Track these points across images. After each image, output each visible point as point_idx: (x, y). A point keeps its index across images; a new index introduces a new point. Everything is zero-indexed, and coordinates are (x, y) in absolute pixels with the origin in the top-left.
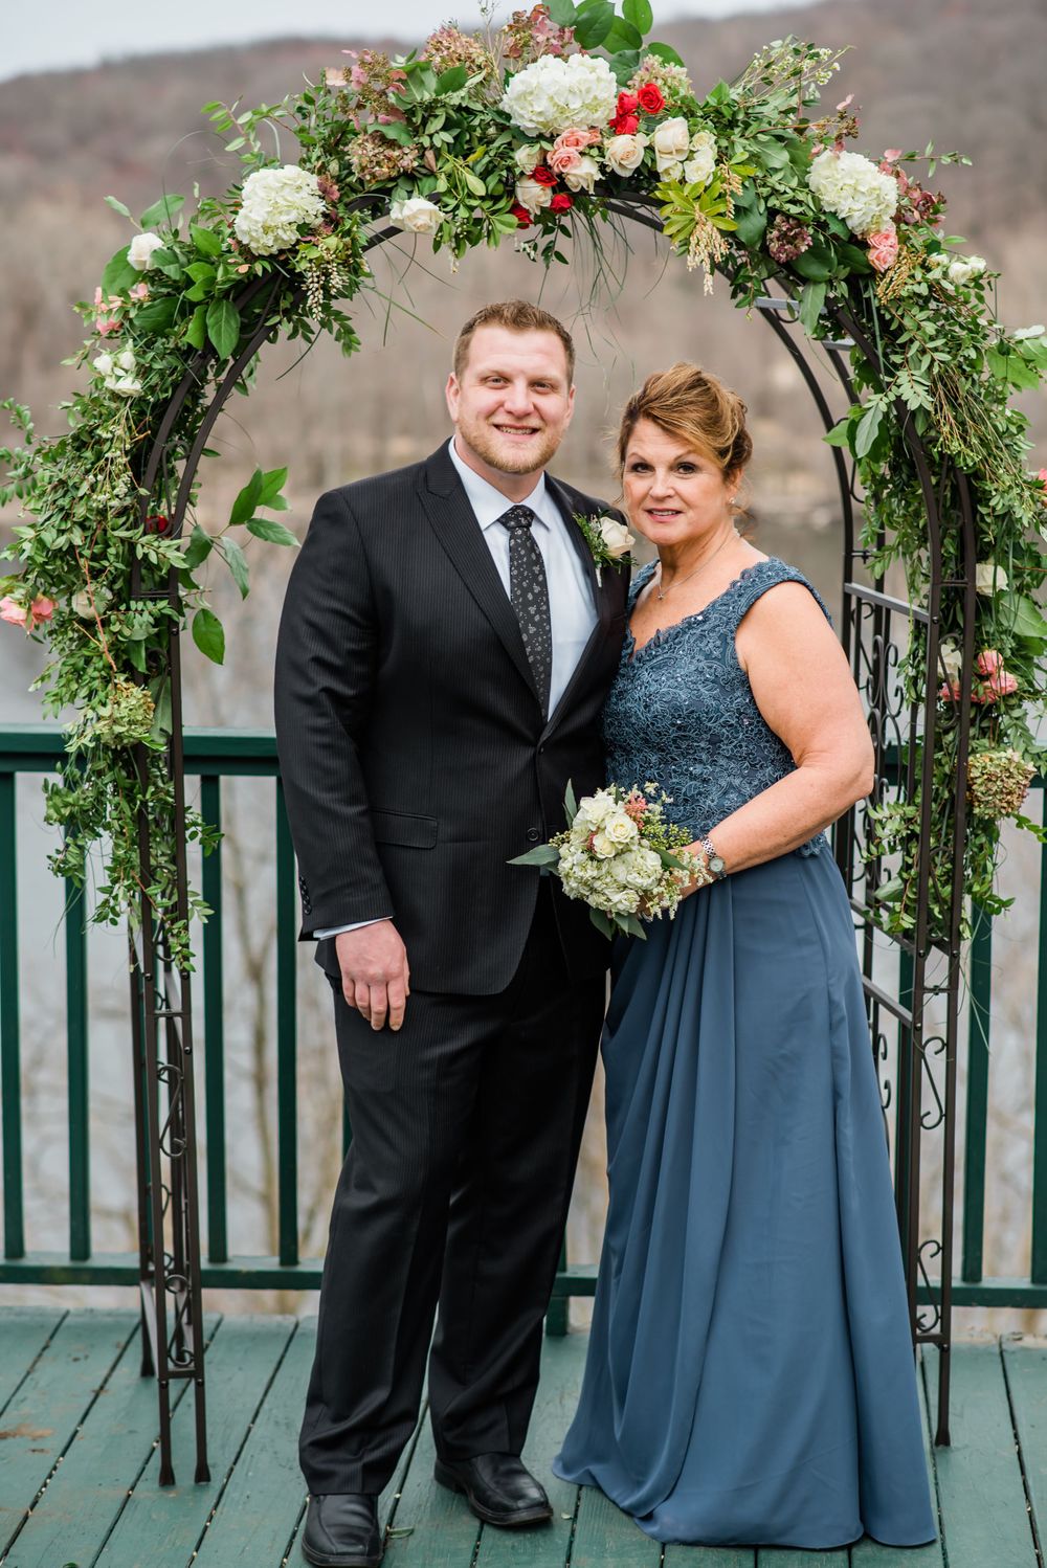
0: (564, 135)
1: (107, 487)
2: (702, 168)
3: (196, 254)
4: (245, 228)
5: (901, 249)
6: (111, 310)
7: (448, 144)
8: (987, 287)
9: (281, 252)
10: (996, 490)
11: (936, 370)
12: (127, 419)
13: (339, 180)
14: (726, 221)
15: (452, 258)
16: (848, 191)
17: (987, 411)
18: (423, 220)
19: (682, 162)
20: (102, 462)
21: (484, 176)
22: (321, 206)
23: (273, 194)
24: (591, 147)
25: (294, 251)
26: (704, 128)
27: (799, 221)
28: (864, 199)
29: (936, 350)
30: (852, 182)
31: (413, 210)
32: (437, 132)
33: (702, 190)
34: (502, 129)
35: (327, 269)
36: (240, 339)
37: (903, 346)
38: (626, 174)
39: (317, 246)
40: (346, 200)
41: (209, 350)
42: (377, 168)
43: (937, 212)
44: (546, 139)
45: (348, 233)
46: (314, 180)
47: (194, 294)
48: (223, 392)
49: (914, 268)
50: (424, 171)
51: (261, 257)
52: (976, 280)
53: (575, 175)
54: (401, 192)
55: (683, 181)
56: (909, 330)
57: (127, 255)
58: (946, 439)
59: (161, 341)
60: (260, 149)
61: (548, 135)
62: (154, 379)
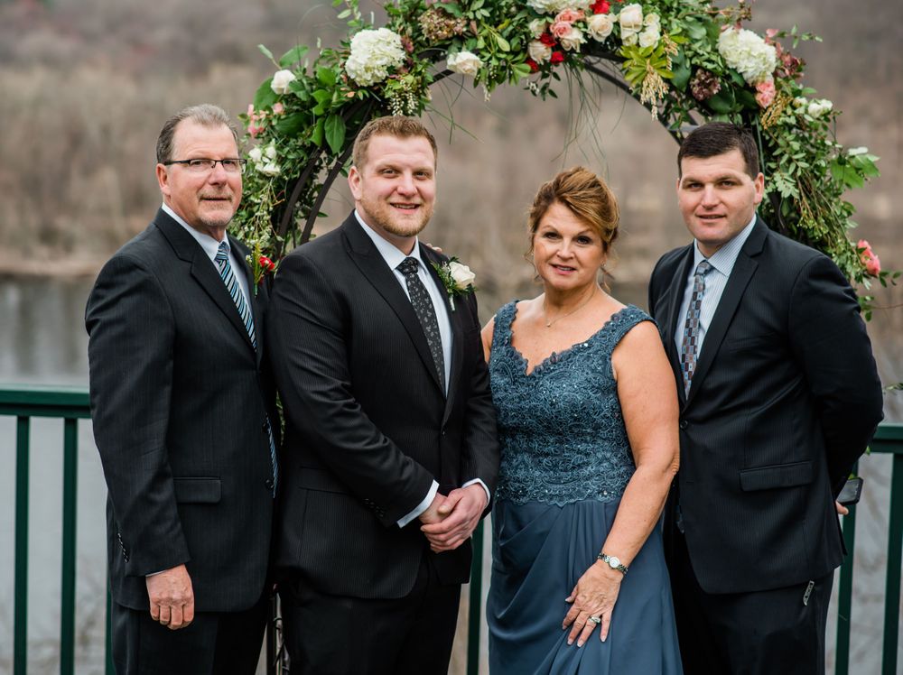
0: (562, 13)
1: (256, 235)
2: (651, 37)
3: (318, 83)
4: (353, 68)
5: (777, 94)
6: (260, 120)
7: (485, 17)
8: (832, 120)
9: (375, 84)
10: (835, 253)
11: (799, 173)
12: (271, 191)
13: (413, 38)
14: (667, 72)
15: (486, 91)
16: (744, 55)
17: (830, 201)
18: (469, 66)
19: (638, 33)
20: (252, 219)
21: (509, 39)
22: (402, 55)
23: (372, 47)
24: (578, 21)
25: (384, 84)
26: (652, 11)
27: (713, 74)
28: (755, 61)
29: (797, 160)
30: (747, 49)
31: (462, 60)
32: (479, 9)
33: (652, 51)
34: (520, 8)
35: (405, 97)
36: (345, 141)
37: (776, 157)
38: (601, 40)
39: (399, 81)
40: (417, 52)
41: (325, 146)
42: (440, 32)
43: (800, 70)
44: (549, 16)
45: (420, 73)
46: (398, 38)
47: (316, 111)
48: (332, 175)
49: (786, 106)
50: (469, 34)
51: (362, 88)
52: (826, 115)
53: (568, 40)
54: (454, 48)
55: (638, 45)
56: (782, 147)
57: (270, 84)
58: (805, 218)
59: (292, 141)
60: (360, 18)
61: (551, 13)
62: (288, 165)
